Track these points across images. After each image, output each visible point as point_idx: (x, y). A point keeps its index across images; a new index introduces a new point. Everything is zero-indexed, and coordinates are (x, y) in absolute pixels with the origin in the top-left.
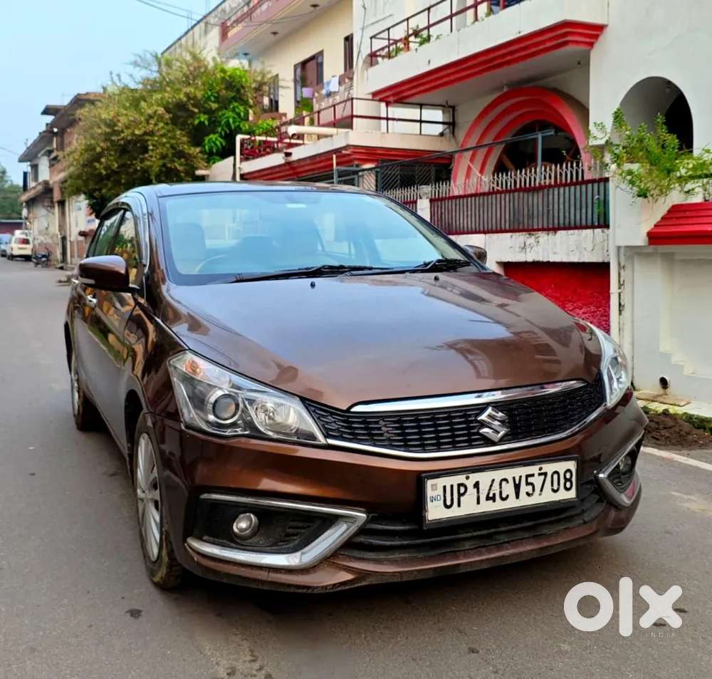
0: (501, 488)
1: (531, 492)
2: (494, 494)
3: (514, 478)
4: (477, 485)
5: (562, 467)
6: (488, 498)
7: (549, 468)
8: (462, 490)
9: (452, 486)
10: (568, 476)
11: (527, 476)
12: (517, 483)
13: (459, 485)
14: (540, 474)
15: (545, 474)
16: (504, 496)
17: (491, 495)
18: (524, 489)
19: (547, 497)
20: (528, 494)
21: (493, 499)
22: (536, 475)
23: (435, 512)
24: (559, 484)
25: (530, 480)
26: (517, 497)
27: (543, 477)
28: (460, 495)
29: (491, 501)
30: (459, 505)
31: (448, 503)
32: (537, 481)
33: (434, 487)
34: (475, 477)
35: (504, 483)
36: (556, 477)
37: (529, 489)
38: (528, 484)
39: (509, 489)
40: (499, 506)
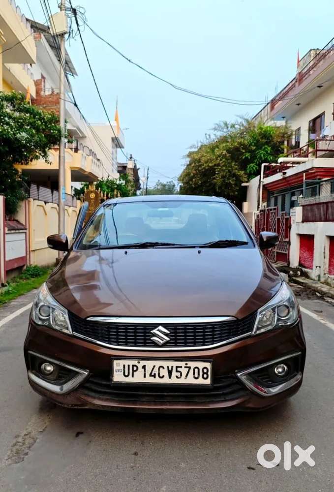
0: (159, 371)
1: (179, 376)
2: (155, 374)
3: (168, 367)
4: (144, 367)
5: (201, 365)
6: (151, 375)
7: (192, 364)
8: (135, 368)
9: (129, 366)
10: (205, 371)
11: (177, 367)
12: (170, 369)
13: (133, 366)
14: (185, 367)
15: (190, 368)
16: (161, 375)
17: (153, 374)
18: (174, 374)
19: (191, 380)
20: (177, 377)
21: (154, 376)
22: (183, 367)
23: (118, 377)
24: (199, 374)
25: (179, 369)
26: (170, 377)
27: (188, 369)
28: (133, 371)
29: (153, 377)
30: (133, 376)
31: (126, 374)
32: (184, 371)
33: (118, 365)
34: (143, 363)
35: (161, 369)
36: (196, 370)
37: (179, 374)
38: (177, 371)
39: (164, 372)
40: (157, 380)
